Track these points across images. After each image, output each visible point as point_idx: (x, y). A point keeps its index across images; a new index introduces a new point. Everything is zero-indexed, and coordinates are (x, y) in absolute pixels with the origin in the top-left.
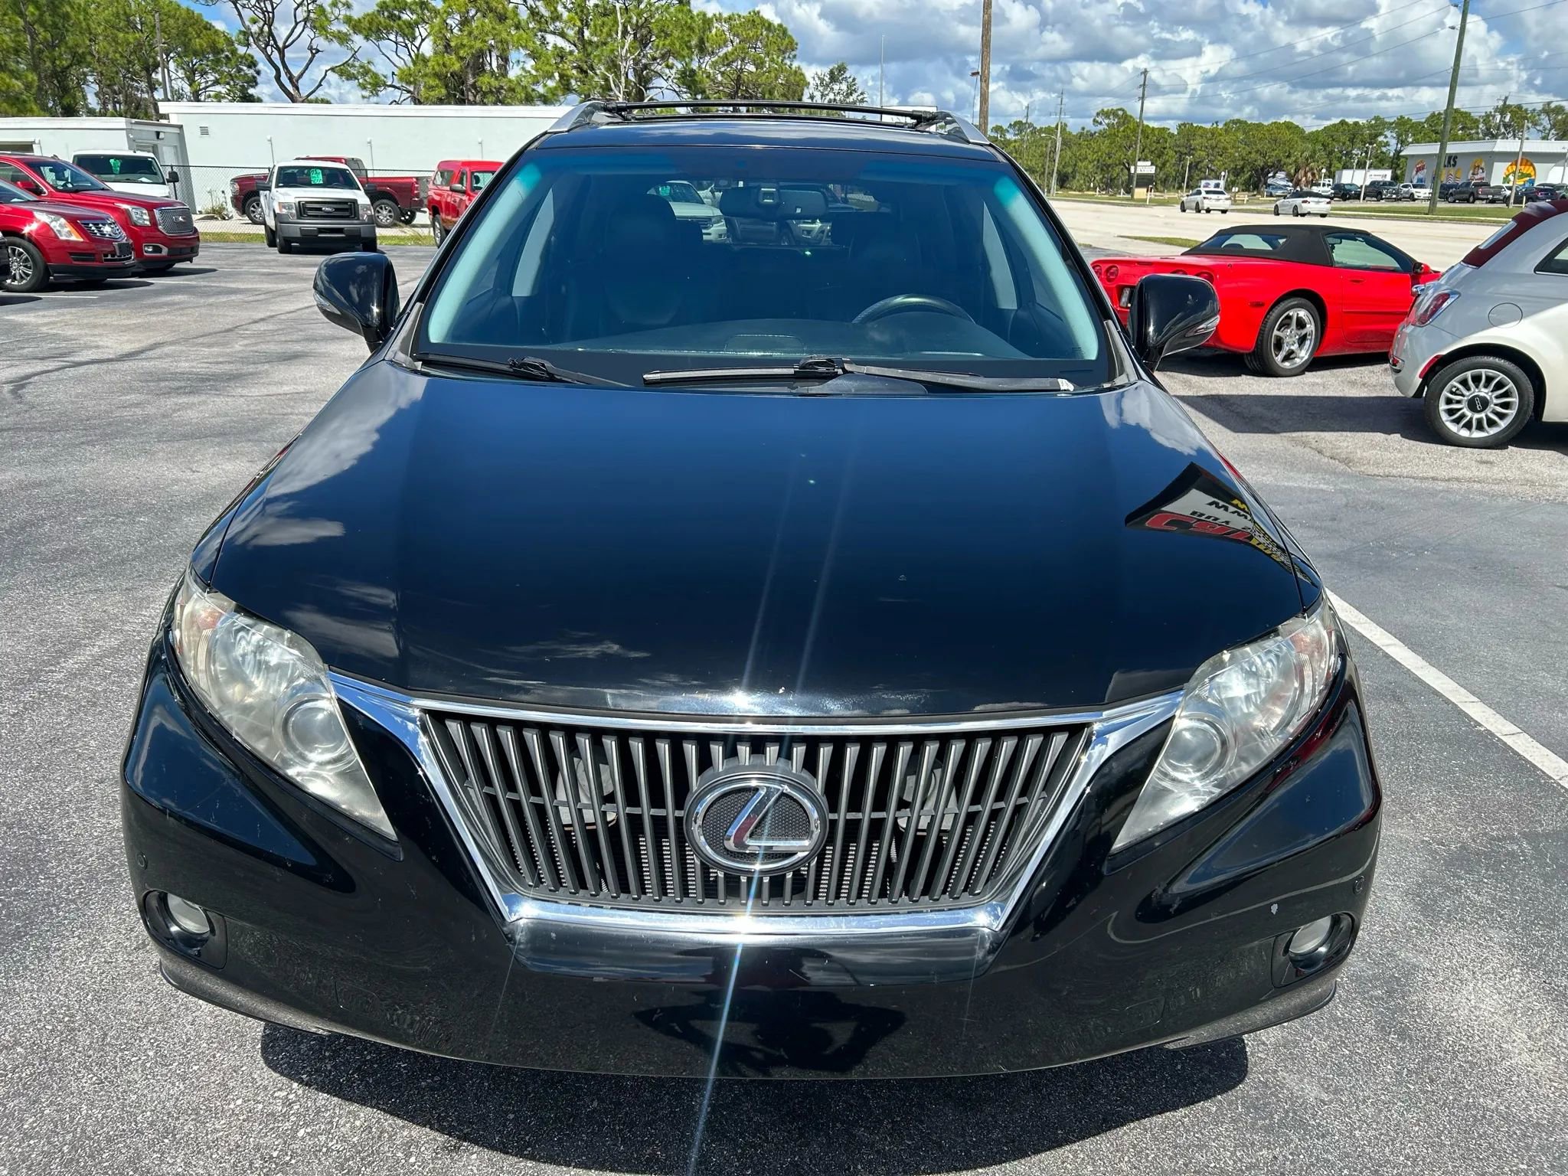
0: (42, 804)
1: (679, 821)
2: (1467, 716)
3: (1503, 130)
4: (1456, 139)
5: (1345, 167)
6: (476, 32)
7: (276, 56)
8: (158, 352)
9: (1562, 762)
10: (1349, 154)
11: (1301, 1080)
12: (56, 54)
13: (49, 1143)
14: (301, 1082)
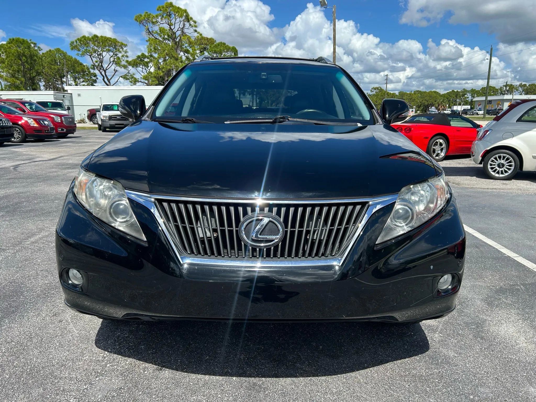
0: (22, 277)
1: (237, 231)
2: (501, 252)
3: (506, 92)
4: (491, 95)
5: (455, 105)
6: (168, 64)
7: (103, 73)
8: (62, 158)
9: (534, 264)
10: (456, 101)
11: (448, 351)
12: (31, 72)
13: (22, 369)
14: (108, 351)
